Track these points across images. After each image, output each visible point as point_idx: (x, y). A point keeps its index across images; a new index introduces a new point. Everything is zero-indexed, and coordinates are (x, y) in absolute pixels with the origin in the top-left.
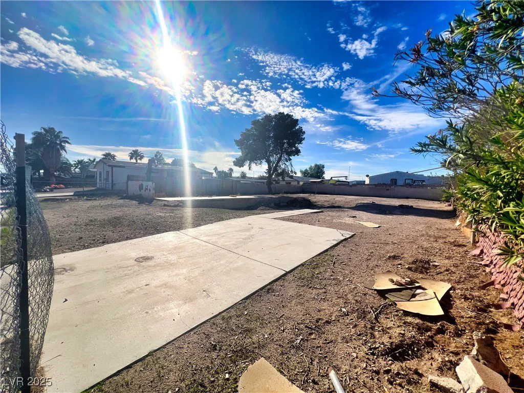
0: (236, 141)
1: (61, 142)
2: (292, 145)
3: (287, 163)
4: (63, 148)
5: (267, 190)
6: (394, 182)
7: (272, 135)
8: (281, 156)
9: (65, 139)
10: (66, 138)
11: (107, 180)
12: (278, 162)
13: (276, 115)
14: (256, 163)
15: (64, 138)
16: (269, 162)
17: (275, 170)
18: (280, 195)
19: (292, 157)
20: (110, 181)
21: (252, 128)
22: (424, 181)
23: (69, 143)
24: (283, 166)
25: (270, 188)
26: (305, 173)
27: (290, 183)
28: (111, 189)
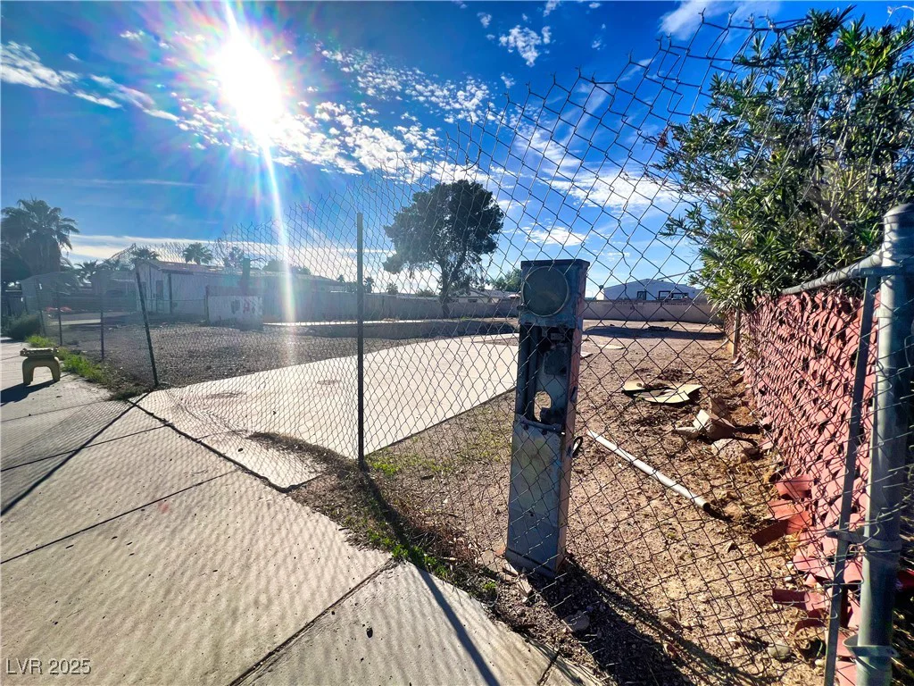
0: (386, 228)
1: (59, 227)
2: (481, 235)
3: (474, 266)
4: (64, 239)
5: (440, 311)
6: (642, 295)
7: (448, 218)
8: (464, 254)
9: (66, 223)
10: (70, 220)
11: (159, 296)
12: (460, 264)
13: (454, 185)
14: (420, 267)
15: (65, 220)
16: (442, 263)
17: (455, 277)
18: (463, 319)
19: (482, 256)
20: (167, 298)
21: (414, 206)
22: (686, 294)
23: (76, 231)
24: (467, 272)
25: (445, 308)
26: (499, 284)
27: (475, 301)
28: (169, 312)
